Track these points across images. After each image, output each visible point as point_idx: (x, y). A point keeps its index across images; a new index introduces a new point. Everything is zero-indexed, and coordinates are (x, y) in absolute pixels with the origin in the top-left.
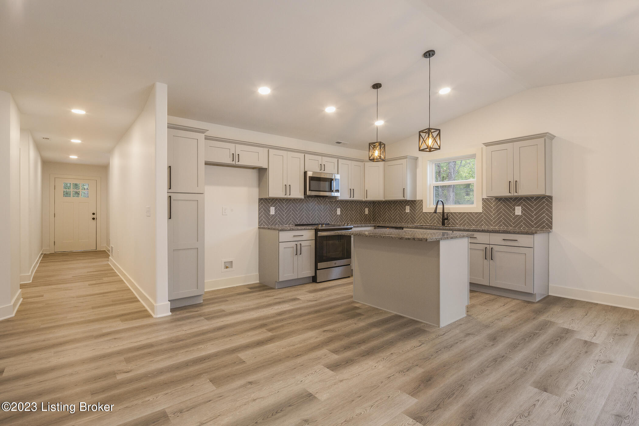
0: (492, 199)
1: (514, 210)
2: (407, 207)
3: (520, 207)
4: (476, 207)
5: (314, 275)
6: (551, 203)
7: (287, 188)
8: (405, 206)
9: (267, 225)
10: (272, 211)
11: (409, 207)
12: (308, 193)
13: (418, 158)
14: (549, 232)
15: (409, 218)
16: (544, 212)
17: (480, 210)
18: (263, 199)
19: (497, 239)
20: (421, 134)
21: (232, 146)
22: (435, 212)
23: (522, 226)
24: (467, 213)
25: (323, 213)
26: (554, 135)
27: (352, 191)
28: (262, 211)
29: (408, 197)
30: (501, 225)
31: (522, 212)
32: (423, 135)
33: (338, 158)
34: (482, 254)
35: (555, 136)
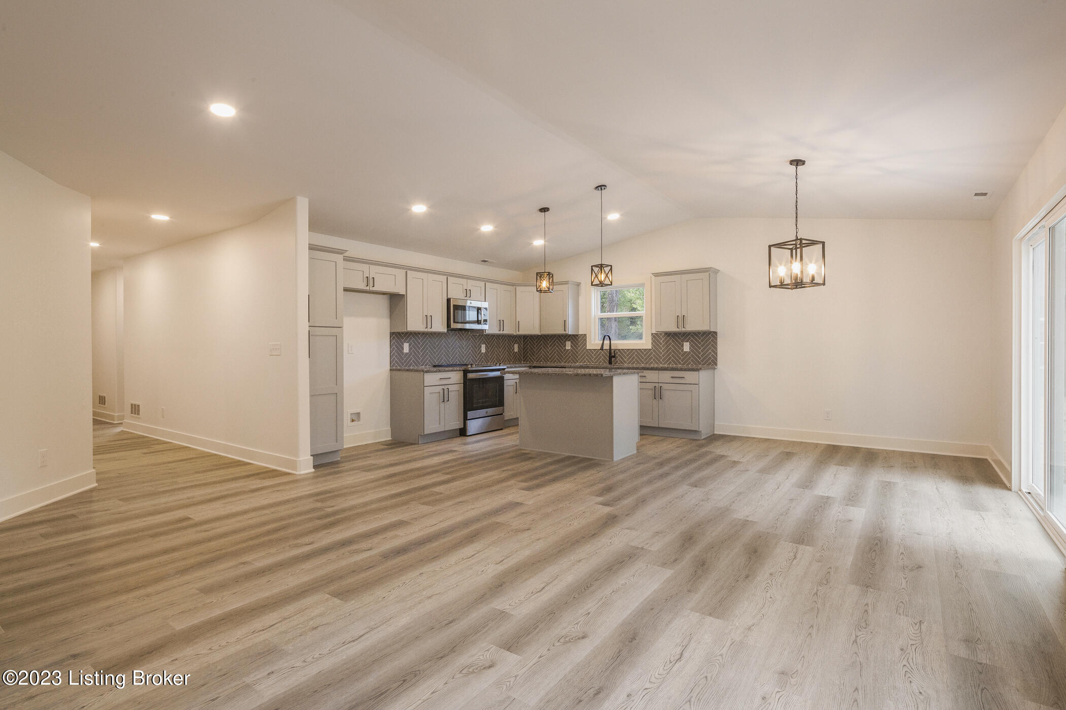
0: (661, 334)
1: (682, 346)
2: (567, 343)
3: (688, 343)
4: (645, 343)
5: (463, 427)
6: (716, 339)
7: (428, 319)
8: (565, 342)
9: (400, 366)
10: (406, 348)
11: (570, 342)
12: (453, 326)
13: (580, 283)
14: (715, 369)
15: (570, 357)
16: (710, 348)
17: (649, 346)
18: (394, 333)
19: (666, 376)
20: (593, 268)
21: (365, 267)
22: (602, 349)
23: (690, 363)
24: (636, 349)
25: (465, 351)
26: (719, 269)
27: (501, 323)
28: (394, 349)
29: (570, 332)
30: (670, 363)
31: (690, 348)
32: (596, 269)
33: (486, 281)
34: (651, 393)
35: (719, 271)
